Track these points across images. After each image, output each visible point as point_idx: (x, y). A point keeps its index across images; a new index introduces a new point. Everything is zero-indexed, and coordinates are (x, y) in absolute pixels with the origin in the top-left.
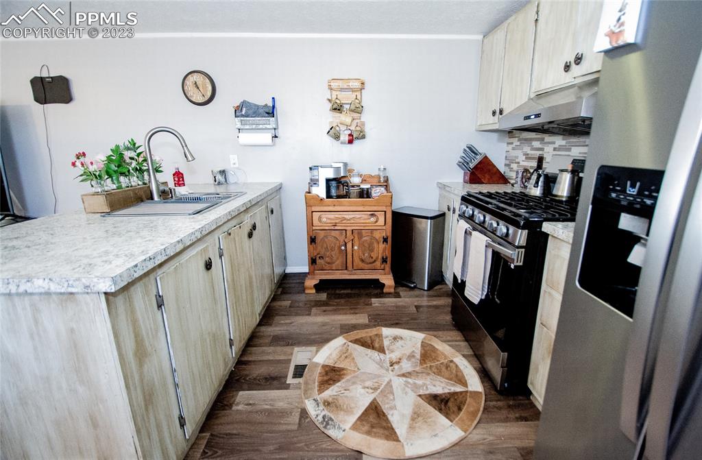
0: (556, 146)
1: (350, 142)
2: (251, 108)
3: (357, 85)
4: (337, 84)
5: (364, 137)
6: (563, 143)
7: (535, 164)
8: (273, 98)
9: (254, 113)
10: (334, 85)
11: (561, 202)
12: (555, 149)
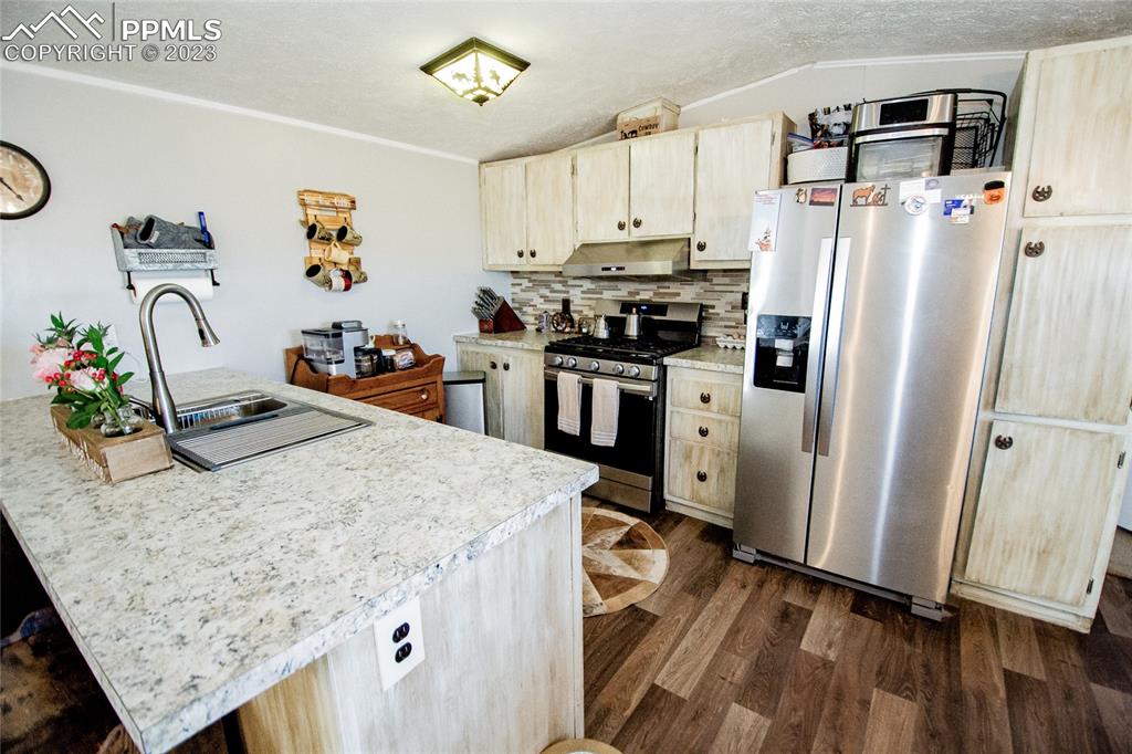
0: (584, 289)
1: (347, 288)
2: (168, 232)
3: (345, 203)
4: (314, 199)
5: (365, 280)
6: (593, 286)
7: (559, 307)
8: (201, 214)
9: (173, 240)
10: (309, 199)
11: (633, 341)
12: (583, 292)
